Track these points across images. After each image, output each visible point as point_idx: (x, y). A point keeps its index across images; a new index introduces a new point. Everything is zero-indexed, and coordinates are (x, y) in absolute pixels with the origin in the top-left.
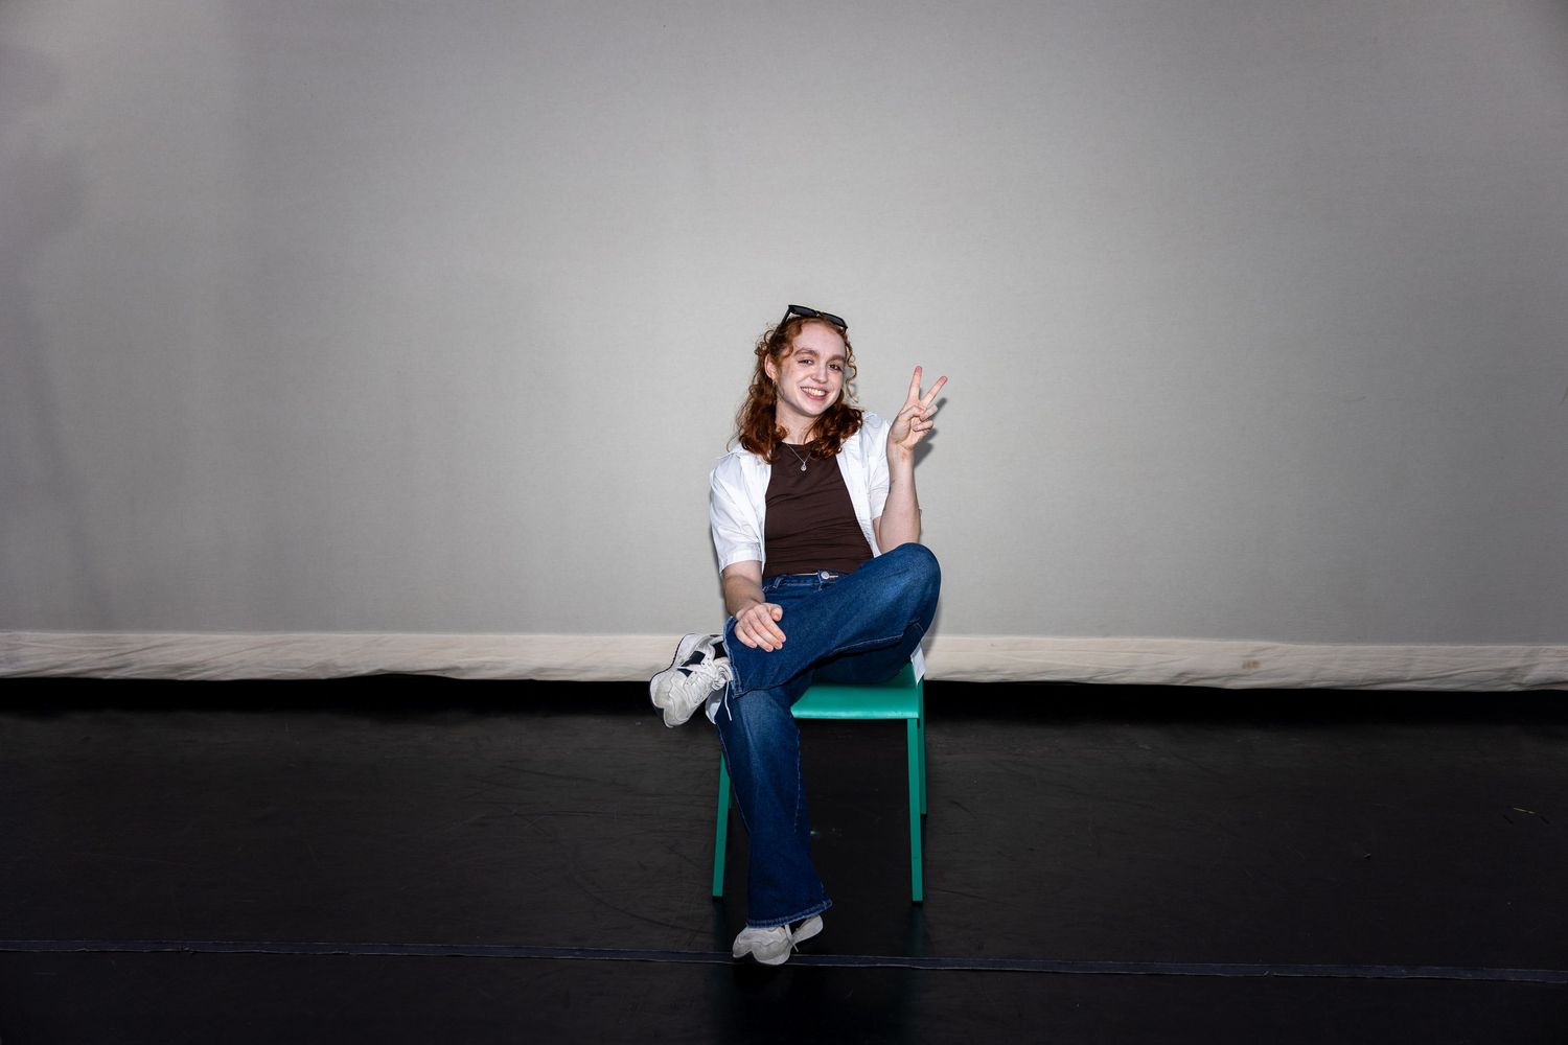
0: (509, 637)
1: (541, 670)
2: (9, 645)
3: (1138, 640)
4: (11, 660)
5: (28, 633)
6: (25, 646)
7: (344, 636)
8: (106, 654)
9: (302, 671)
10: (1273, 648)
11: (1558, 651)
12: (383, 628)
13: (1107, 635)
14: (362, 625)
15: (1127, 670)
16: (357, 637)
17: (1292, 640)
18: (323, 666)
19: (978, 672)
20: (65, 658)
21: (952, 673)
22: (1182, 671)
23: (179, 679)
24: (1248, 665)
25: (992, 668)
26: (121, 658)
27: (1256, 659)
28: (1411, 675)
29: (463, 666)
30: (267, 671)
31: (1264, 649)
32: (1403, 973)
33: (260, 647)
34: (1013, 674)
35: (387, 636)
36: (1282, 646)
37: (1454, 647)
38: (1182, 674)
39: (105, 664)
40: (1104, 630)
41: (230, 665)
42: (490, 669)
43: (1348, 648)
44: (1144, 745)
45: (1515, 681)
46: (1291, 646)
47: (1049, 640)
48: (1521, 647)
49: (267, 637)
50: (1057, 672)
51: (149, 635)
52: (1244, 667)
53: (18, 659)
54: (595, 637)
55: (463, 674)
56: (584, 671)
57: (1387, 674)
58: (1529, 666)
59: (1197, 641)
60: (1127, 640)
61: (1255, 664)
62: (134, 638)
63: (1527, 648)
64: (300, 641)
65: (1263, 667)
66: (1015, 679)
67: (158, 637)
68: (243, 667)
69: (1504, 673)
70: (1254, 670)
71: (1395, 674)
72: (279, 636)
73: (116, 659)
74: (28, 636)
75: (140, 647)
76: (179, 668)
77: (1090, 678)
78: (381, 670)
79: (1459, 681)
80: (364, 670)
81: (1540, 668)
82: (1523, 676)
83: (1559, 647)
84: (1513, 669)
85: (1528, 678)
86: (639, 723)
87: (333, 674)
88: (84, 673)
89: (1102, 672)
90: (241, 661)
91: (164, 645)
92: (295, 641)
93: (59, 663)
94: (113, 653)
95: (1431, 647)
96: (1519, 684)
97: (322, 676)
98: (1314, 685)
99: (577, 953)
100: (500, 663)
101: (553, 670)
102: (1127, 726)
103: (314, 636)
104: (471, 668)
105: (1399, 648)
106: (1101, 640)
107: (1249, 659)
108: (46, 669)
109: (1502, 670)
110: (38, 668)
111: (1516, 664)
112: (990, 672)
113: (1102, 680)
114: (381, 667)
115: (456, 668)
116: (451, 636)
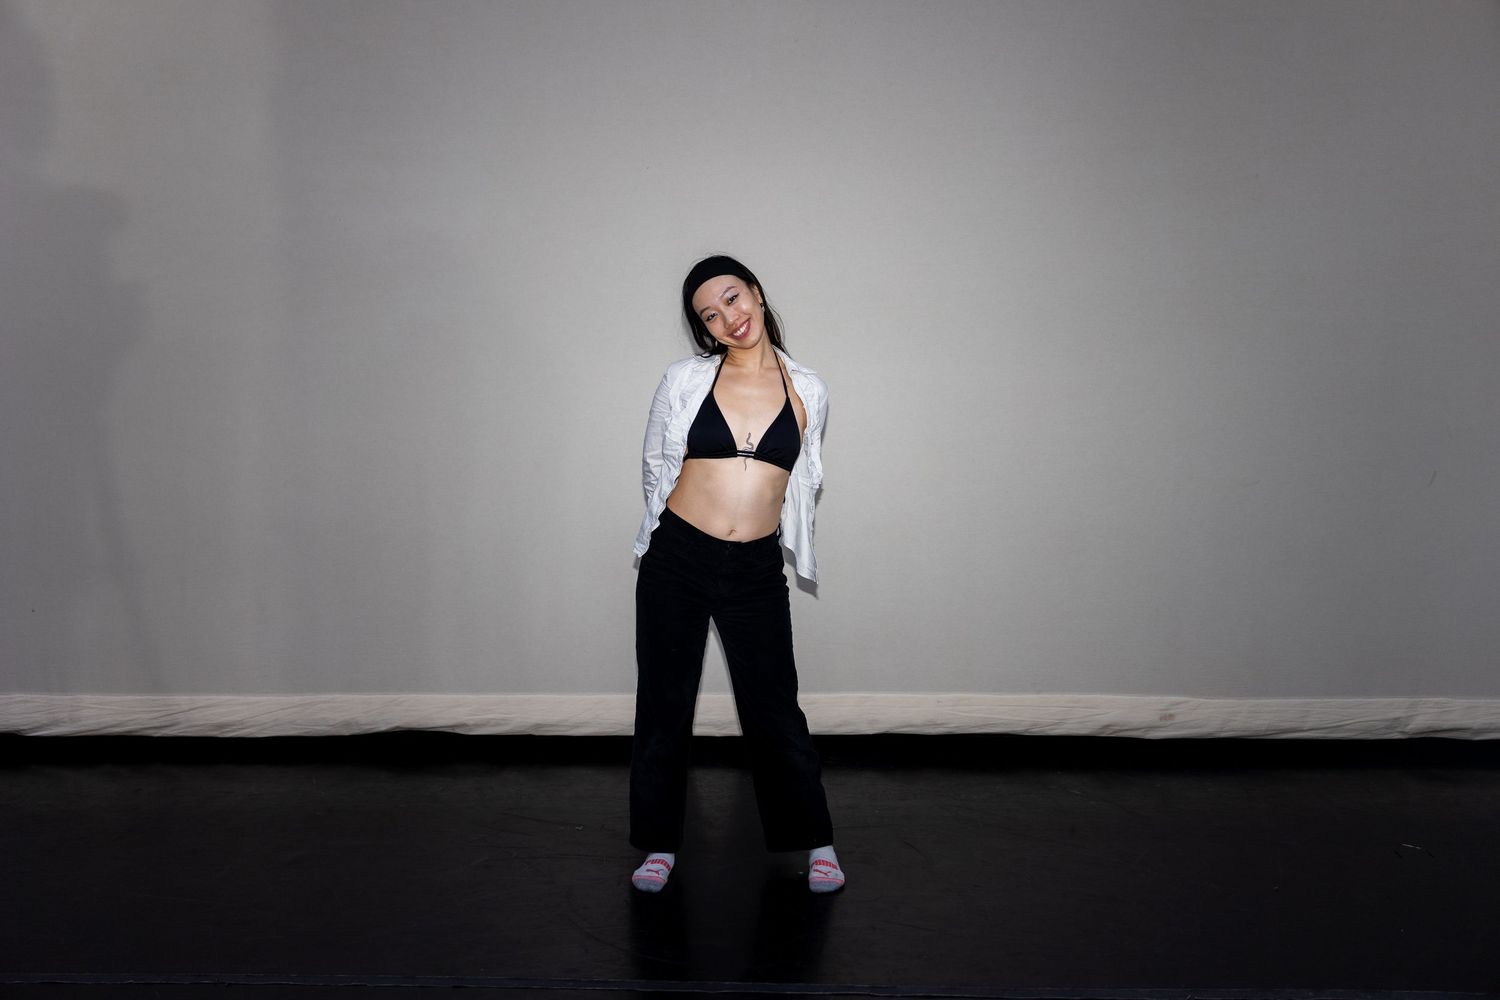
0: (512, 697)
1: (538, 726)
2: (72, 706)
3: (1067, 697)
4: (72, 721)
5: (89, 696)
6: (85, 707)
7: (365, 697)
8: (156, 714)
9: (328, 728)
10: (1186, 702)
11: (1437, 703)
12: (400, 689)
13: (1039, 692)
14: (382, 686)
15: (1056, 724)
16: (377, 698)
17: (1202, 695)
18: (347, 724)
19: (925, 725)
20: (120, 719)
21: (906, 726)
22: (1103, 724)
23: (220, 736)
24: (1164, 718)
25: (939, 722)
26: (169, 718)
27: (1172, 712)
28: (1307, 726)
29: (472, 722)
30: (296, 729)
31: (1178, 704)
33: (295, 707)
34: (958, 727)
35: (403, 697)
36: (1194, 701)
37: (1344, 700)
38: (1107, 727)
39: (156, 723)
40: (1036, 687)
41: (263, 724)
42: (497, 724)
43: (1253, 701)
44: (1076, 791)
45: (1397, 730)
46: (1202, 700)
47: (990, 697)
48: (1401, 699)
49: (297, 699)
50: (996, 725)
51: (194, 698)
52: (1161, 719)
53: (79, 720)
54: (586, 696)
55: (470, 730)
56: (578, 727)
57: (1287, 725)
58: (1411, 717)
59: (1119, 697)
60: (1058, 696)
61: (1171, 716)
62: (182, 700)
63: (1407, 700)
64: (330, 702)
65: (1179, 719)
66: (959, 731)
67: (202, 699)
68: (277, 725)
69: (1388, 723)
70: (1169, 723)
71: (1293, 725)
72: (309, 698)
73: (166, 719)
74: (88, 699)
75: (187, 708)
76: (220, 726)
77: (1026, 731)
78: (397, 727)
79: (1349, 730)
80: (383, 728)
81: (1421, 718)
82: (1406, 726)
83: (1436, 699)
84: (1396, 719)
87: (356, 731)
88: (136, 731)
89: (1035, 725)
90: (272, 720)
91: (207, 707)
92: (325, 702)
93: (115, 723)
94: (163, 714)
95: (1326, 700)
96: (1403, 733)
97: (346, 732)
98: (1223, 735)
99: (571, 984)
100: (503, 720)
101: (552, 725)
102: (1059, 773)
103: (339, 697)
104: (477, 725)
105: (1297, 701)
106: (1034, 696)
107: (1165, 712)
108: (105, 728)
109: (1387, 720)
110: (97, 727)
111: (1403, 715)
112: (937, 725)
113: (1037, 731)
114: (398, 724)
115: (465, 725)
116: (460, 696)
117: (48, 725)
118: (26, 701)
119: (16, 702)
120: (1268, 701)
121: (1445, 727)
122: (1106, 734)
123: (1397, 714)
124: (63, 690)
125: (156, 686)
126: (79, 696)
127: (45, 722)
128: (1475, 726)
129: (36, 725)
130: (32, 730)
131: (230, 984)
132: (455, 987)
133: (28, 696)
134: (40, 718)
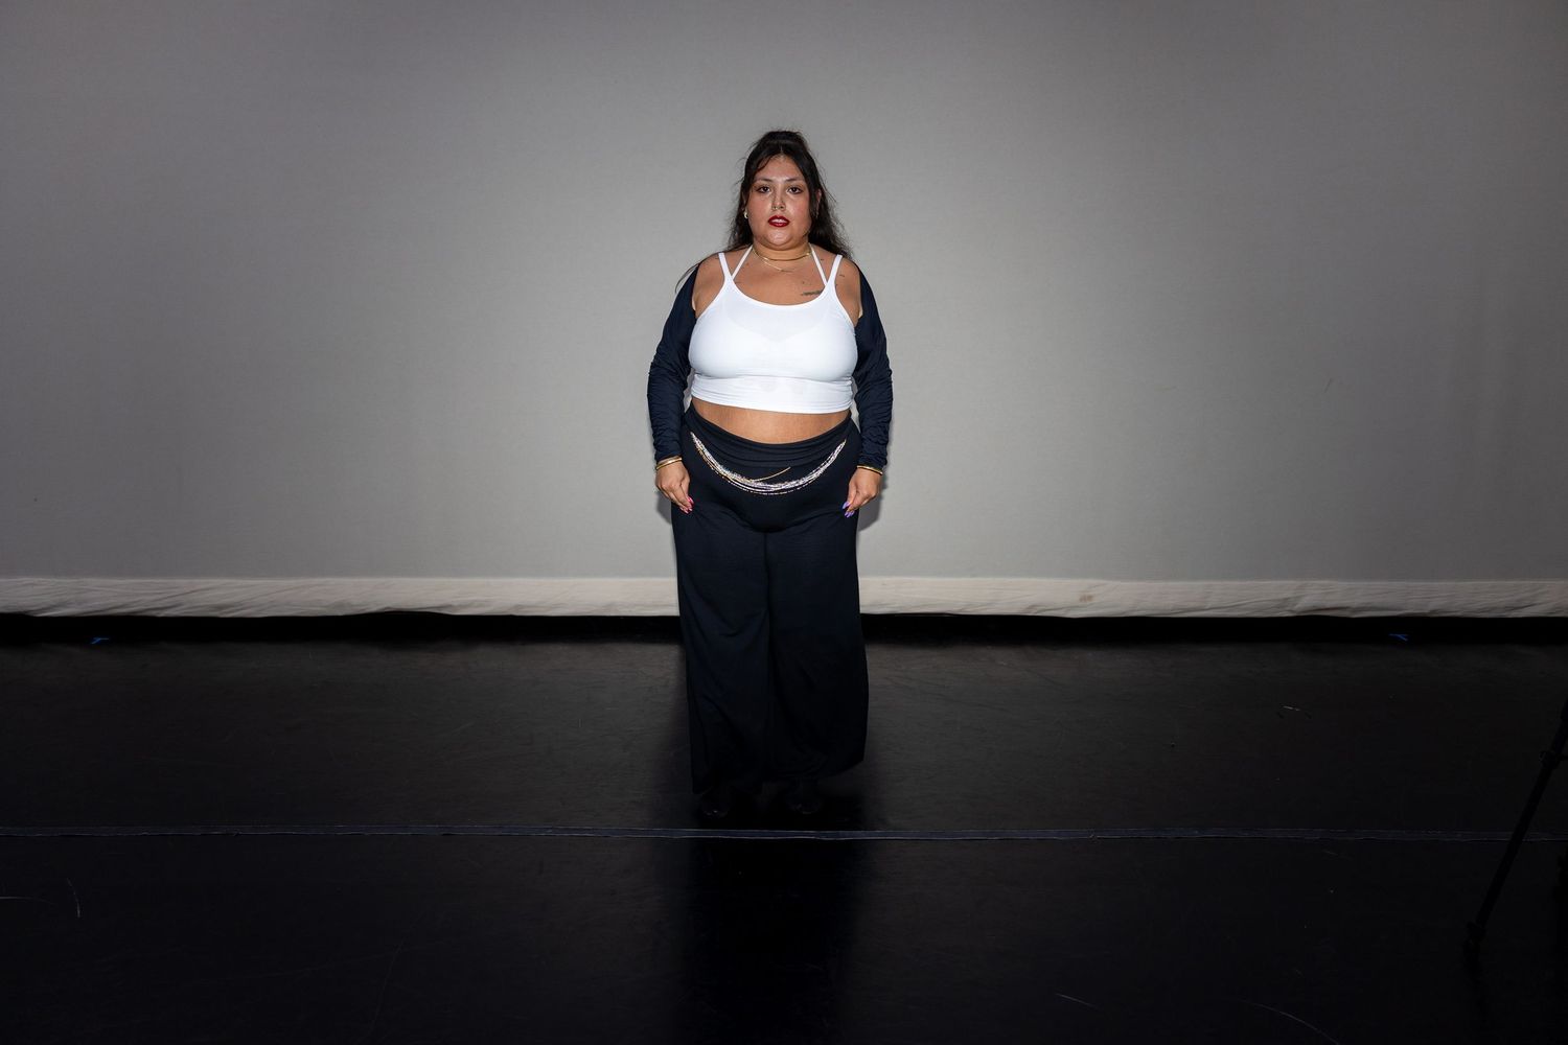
0: (492, 581)
1: (518, 607)
2: (77, 589)
3: (999, 580)
6: (91, 590)
7: (356, 580)
8: (160, 596)
9: (322, 610)
10: (1104, 585)
11: (1321, 585)
12: (389, 574)
13: (974, 576)
14: (373, 570)
15: (987, 605)
16: (367, 582)
17: (1119, 579)
18: (340, 605)
19: (871, 605)
20: (125, 600)
23: (221, 616)
24: (1084, 599)
26: (171, 600)
27: (1091, 593)
28: (1209, 605)
29: (456, 604)
30: (291, 610)
31: (1097, 586)
33: (289, 590)
34: (901, 607)
35: (394, 580)
36: (1111, 584)
37: (1243, 583)
38: (1033, 607)
39: (158, 605)
40: (973, 571)
41: (260, 605)
42: (480, 606)
43: (1162, 584)
44: (1004, 663)
45: (1288, 608)
46: (1116, 583)
47: (929, 580)
48: (1292, 582)
49: (292, 582)
50: (936, 606)
51: (197, 581)
52: (1081, 600)
54: (563, 580)
55: (455, 611)
56: (555, 608)
57: (1192, 605)
58: (1299, 597)
59: (1045, 581)
60: (990, 580)
61: (1090, 598)
62: (183, 583)
63: (1298, 583)
64: (324, 585)
65: (1096, 600)
66: (901, 614)
67: (202, 583)
68: (271, 607)
69: (1278, 603)
70: (1088, 603)
71: (1195, 605)
72: (302, 581)
73: (167, 601)
74: (93, 582)
76: (220, 608)
77: (961, 613)
78: (388, 608)
79: (1245, 609)
80: (374, 608)
81: (1307, 598)
82: (1295, 605)
83: (1322, 582)
84: (1286, 599)
85: (1297, 607)
87: (349, 611)
88: (141, 612)
89: (970, 606)
90: (269, 602)
91: (208, 589)
92: (317, 585)
93: (120, 604)
94: (164, 596)
96: (1291, 611)
97: (340, 613)
98: (1133, 614)
101: (528, 607)
102: (989, 647)
103: (332, 581)
104: (462, 606)
105: (1201, 583)
107: (1085, 595)
108: (110, 609)
109: (1279, 600)
110: (104, 608)
111: (1289, 596)
112: (882, 605)
113: (971, 611)
114: (386, 606)
115: (449, 606)
116: (445, 580)
117: (55, 606)
118: (33, 584)
120: (1172, 584)
121: (1329, 604)
122: (1032, 613)
123: (1285, 595)
124: (68, 574)
126: (84, 580)
127: (54, 604)
128: (1355, 605)
129: (44, 606)
130: (41, 611)
133: (36, 580)
134: (48, 600)
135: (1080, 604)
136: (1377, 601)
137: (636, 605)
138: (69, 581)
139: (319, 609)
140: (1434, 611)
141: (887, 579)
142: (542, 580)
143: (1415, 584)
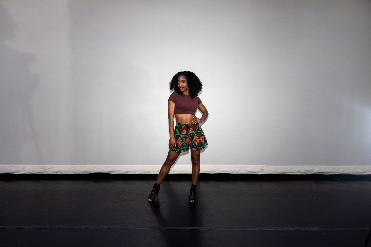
0: (121, 166)
1: (127, 172)
2: (23, 168)
3: (241, 165)
4: (23, 171)
6: (26, 168)
7: (89, 165)
8: (42, 169)
10: (266, 167)
11: (318, 167)
12: (96, 164)
13: (235, 164)
14: (92, 163)
15: (239, 171)
16: (91, 166)
17: (269, 165)
18: (85, 172)
19: (211, 172)
20: (34, 170)
22: (249, 171)
23: (56, 174)
25: (214, 171)
26: (46, 170)
27: (263, 169)
28: (292, 172)
29: (112, 171)
30: (73, 172)
31: (265, 167)
32: (291, 229)
33: (73, 168)
35: (97, 166)
36: (268, 166)
37: (299, 166)
38: (249, 172)
39: (42, 171)
40: (234, 163)
41: (66, 171)
42: (118, 172)
43: (280, 166)
44: (243, 186)
46: (269, 166)
47: (225, 165)
48: (311, 166)
49: (74, 166)
50: (226, 172)
52: (261, 170)
53: (25, 170)
54: (137, 165)
55: (112, 173)
56: (135, 172)
58: (313, 170)
59: (252, 166)
60: (239, 165)
61: (263, 170)
62: (48, 166)
63: (313, 166)
64: (81, 167)
65: (264, 170)
66: (218, 173)
67: (52, 166)
70: (263, 171)
71: (288, 171)
72: (76, 166)
73: (45, 170)
74: (27, 166)
75: (49, 168)
76: (57, 172)
77: (232, 173)
78: (96, 172)
79: (300, 173)
80: (93, 172)
81: (315, 170)
84: (310, 170)
85: (312, 172)
86: (146, 182)
87: (87, 173)
88: (38, 173)
89: (234, 171)
90: (69, 171)
91: (54, 168)
93: (33, 171)
94: (43, 169)
95: (295, 166)
96: (311, 173)
97: (84, 173)
98: (274, 174)
99: (134, 228)
100: (119, 170)
101: (130, 172)
102: (239, 182)
103: (83, 165)
105: (289, 166)
106: (235, 165)
107: (262, 169)
108: (31, 172)
109: (308, 170)
110: (29, 172)
111: (311, 169)
113: (234, 173)
114: (96, 171)
115: (111, 172)
116: (110, 165)
117: (18, 172)
119: (11, 167)
120: (283, 166)
121: (320, 171)
124: (21, 164)
125: (42, 163)
126: (25, 165)
128: (326, 172)
129: (15, 172)
130: (15, 173)
131: (58, 228)
132: (108, 229)
133: (13, 165)
134: (16, 170)
135: (260, 171)
136: (332, 171)
137: (155, 171)
138: (21, 166)
139: (79, 172)
140: (345, 173)
141: (214, 165)
142: (133, 166)
143: (341, 166)
